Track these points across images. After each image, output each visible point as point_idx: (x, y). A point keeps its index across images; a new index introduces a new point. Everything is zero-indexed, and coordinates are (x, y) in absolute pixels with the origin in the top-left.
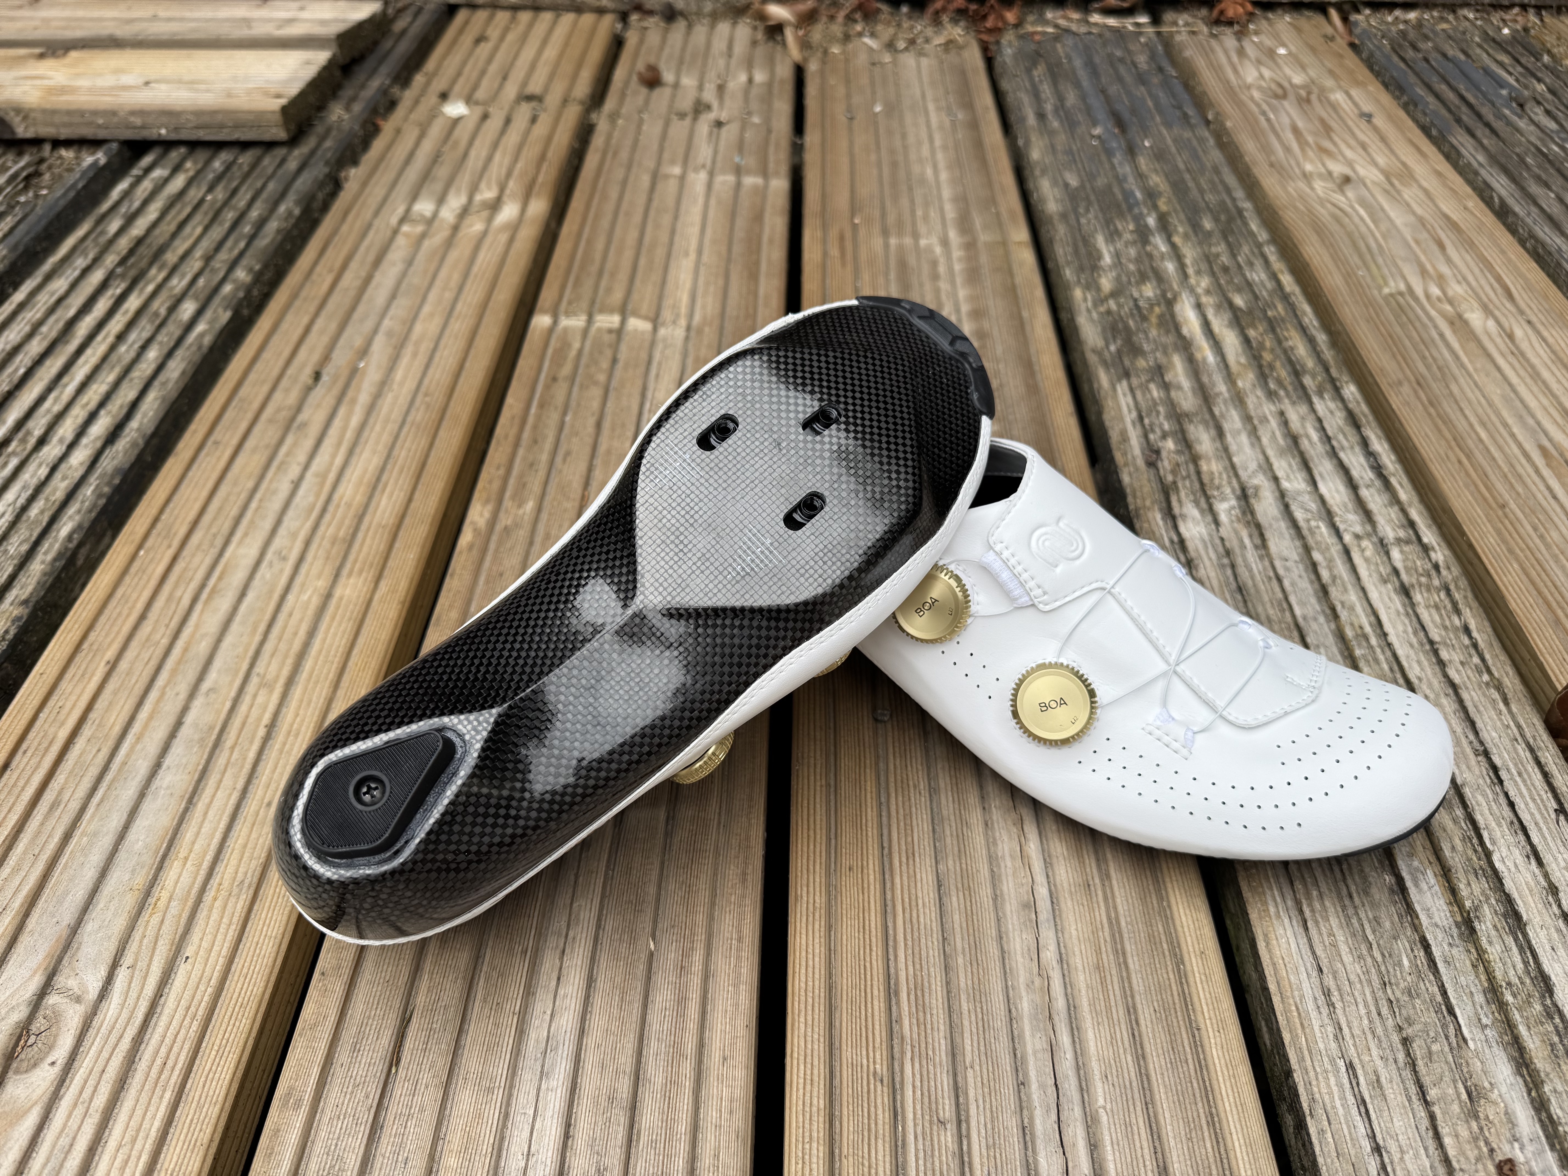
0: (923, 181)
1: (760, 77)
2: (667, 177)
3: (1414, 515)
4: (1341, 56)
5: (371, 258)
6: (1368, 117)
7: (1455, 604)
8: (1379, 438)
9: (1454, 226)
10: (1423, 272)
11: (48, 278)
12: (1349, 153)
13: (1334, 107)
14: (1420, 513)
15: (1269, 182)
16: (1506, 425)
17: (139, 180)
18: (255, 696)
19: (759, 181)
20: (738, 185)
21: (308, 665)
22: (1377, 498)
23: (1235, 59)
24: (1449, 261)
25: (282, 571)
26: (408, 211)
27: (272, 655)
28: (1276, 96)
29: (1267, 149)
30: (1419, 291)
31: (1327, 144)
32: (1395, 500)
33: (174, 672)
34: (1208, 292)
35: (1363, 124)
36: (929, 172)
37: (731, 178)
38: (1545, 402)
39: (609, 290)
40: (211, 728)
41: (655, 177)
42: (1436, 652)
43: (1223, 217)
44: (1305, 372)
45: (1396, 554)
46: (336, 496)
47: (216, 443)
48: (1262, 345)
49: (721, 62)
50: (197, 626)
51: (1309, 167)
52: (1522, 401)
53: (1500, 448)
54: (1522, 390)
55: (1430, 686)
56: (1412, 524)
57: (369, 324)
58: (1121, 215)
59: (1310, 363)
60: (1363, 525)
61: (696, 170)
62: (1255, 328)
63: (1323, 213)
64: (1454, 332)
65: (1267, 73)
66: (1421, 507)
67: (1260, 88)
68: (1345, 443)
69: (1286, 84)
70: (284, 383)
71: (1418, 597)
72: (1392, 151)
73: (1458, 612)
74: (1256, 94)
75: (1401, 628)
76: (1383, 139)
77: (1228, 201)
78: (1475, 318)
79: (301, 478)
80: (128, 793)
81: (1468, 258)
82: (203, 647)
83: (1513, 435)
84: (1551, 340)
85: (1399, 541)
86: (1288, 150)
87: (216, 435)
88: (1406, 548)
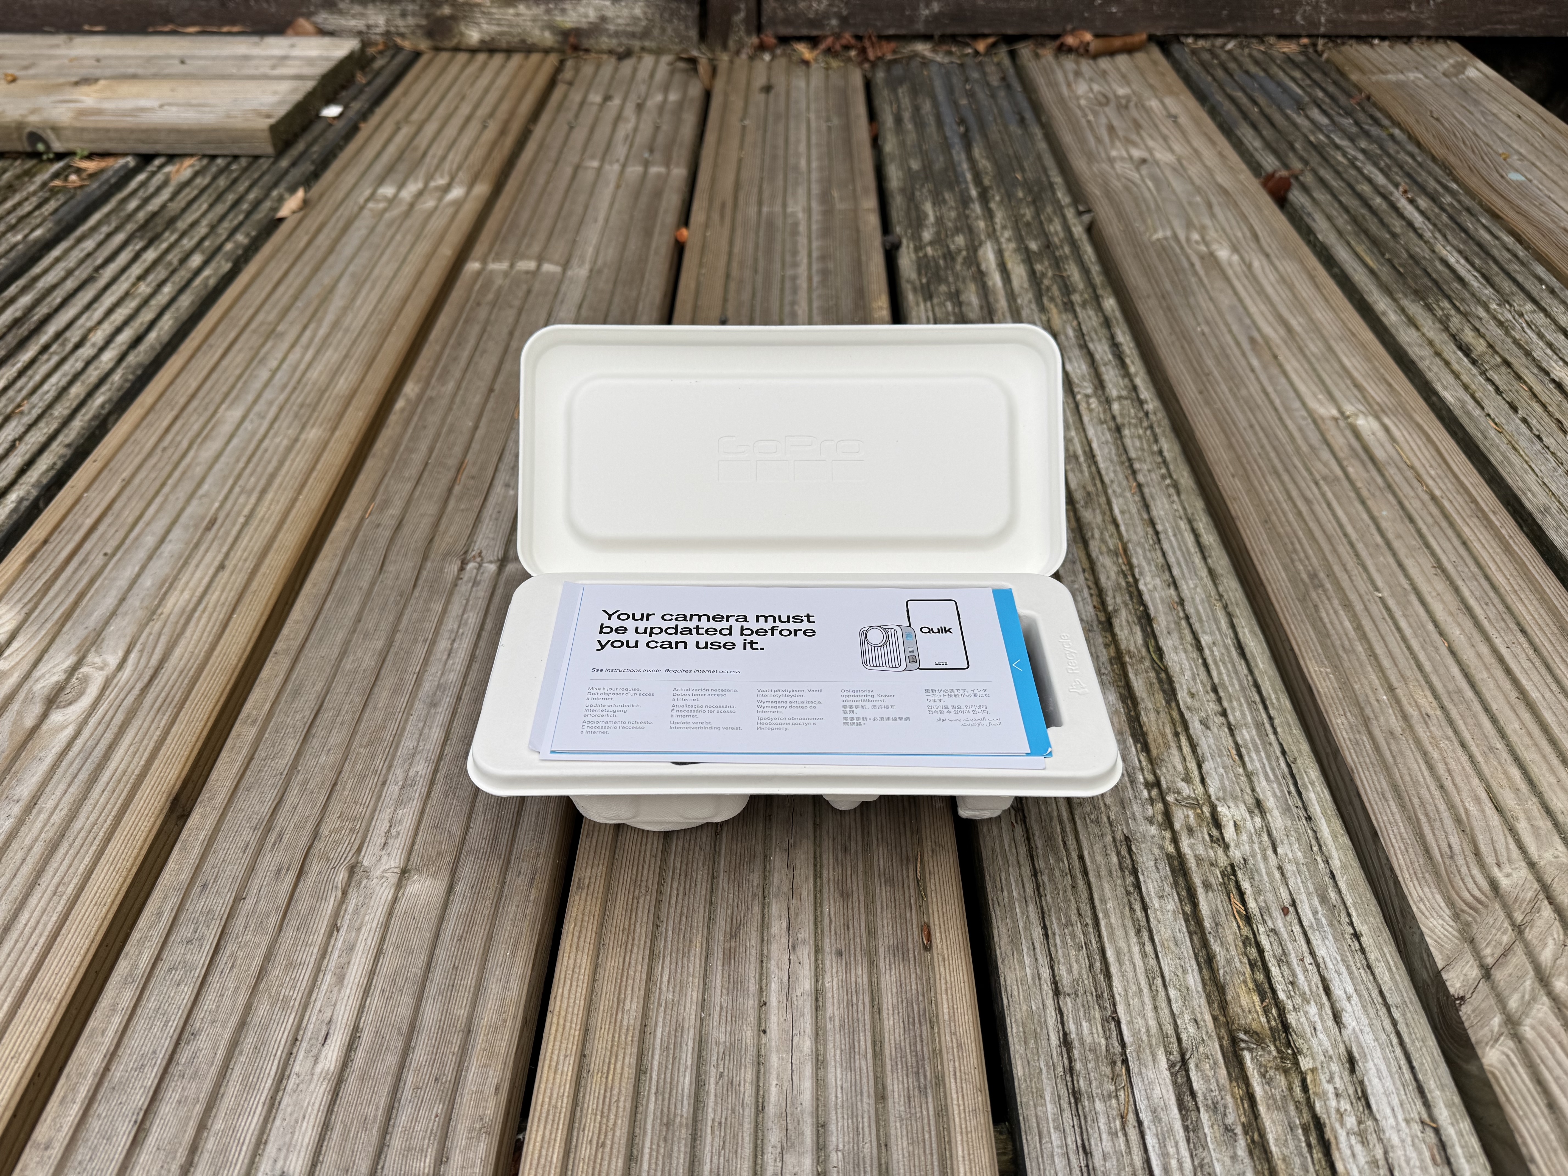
0: (796, 168)
1: (673, 97)
2: (587, 168)
3: (1138, 381)
4: (1163, 74)
5: (341, 225)
6: (1174, 118)
7: (1155, 436)
8: (1124, 333)
9: (1225, 192)
10: (1189, 225)
11: (80, 240)
12: (1151, 143)
13: (1148, 111)
14: (1143, 380)
15: (1080, 164)
16: (1227, 325)
17: (153, 174)
18: (237, 499)
19: (662, 170)
20: (645, 173)
21: (278, 480)
22: (1112, 372)
23: (1071, 77)
24: (1213, 216)
25: (260, 425)
26: (373, 194)
27: (251, 475)
28: (1101, 104)
29: (1082, 141)
30: (1182, 236)
31: (1135, 137)
32: (1127, 374)
33: (175, 486)
34: (1009, 240)
35: (1169, 123)
36: (803, 163)
37: (639, 169)
38: (1263, 307)
39: (529, 245)
40: (203, 518)
41: (577, 168)
42: (1131, 466)
43: (1036, 189)
44: (1075, 291)
45: (1116, 406)
46: (305, 380)
47: (211, 346)
48: (1044, 275)
49: (643, 88)
50: (193, 459)
51: (1114, 153)
52: (1245, 308)
53: (1216, 337)
54: (1248, 302)
55: (1120, 485)
56: (1135, 388)
57: (336, 271)
58: (951, 188)
59: (1081, 286)
60: (1096, 388)
61: (611, 163)
62: (1042, 262)
63: (1117, 184)
64: (1202, 264)
65: (1096, 87)
66: (1147, 378)
67: (1087, 98)
68: (1095, 337)
69: (1111, 96)
70: (267, 307)
71: (1126, 432)
72: (1188, 142)
73: (1156, 441)
74: (1083, 102)
75: (1106, 450)
76: (1184, 133)
77: (1044, 179)
78: (1223, 253)
79: (278, 368)
80: (141, 555)
81: (1229, 215)
82: (199, 471)
83: (1230, 331)
84: (1281, 268)
85: (1120, 398)
86: (1099, 140)
87: (212, 340)
88: (1125, 402)
